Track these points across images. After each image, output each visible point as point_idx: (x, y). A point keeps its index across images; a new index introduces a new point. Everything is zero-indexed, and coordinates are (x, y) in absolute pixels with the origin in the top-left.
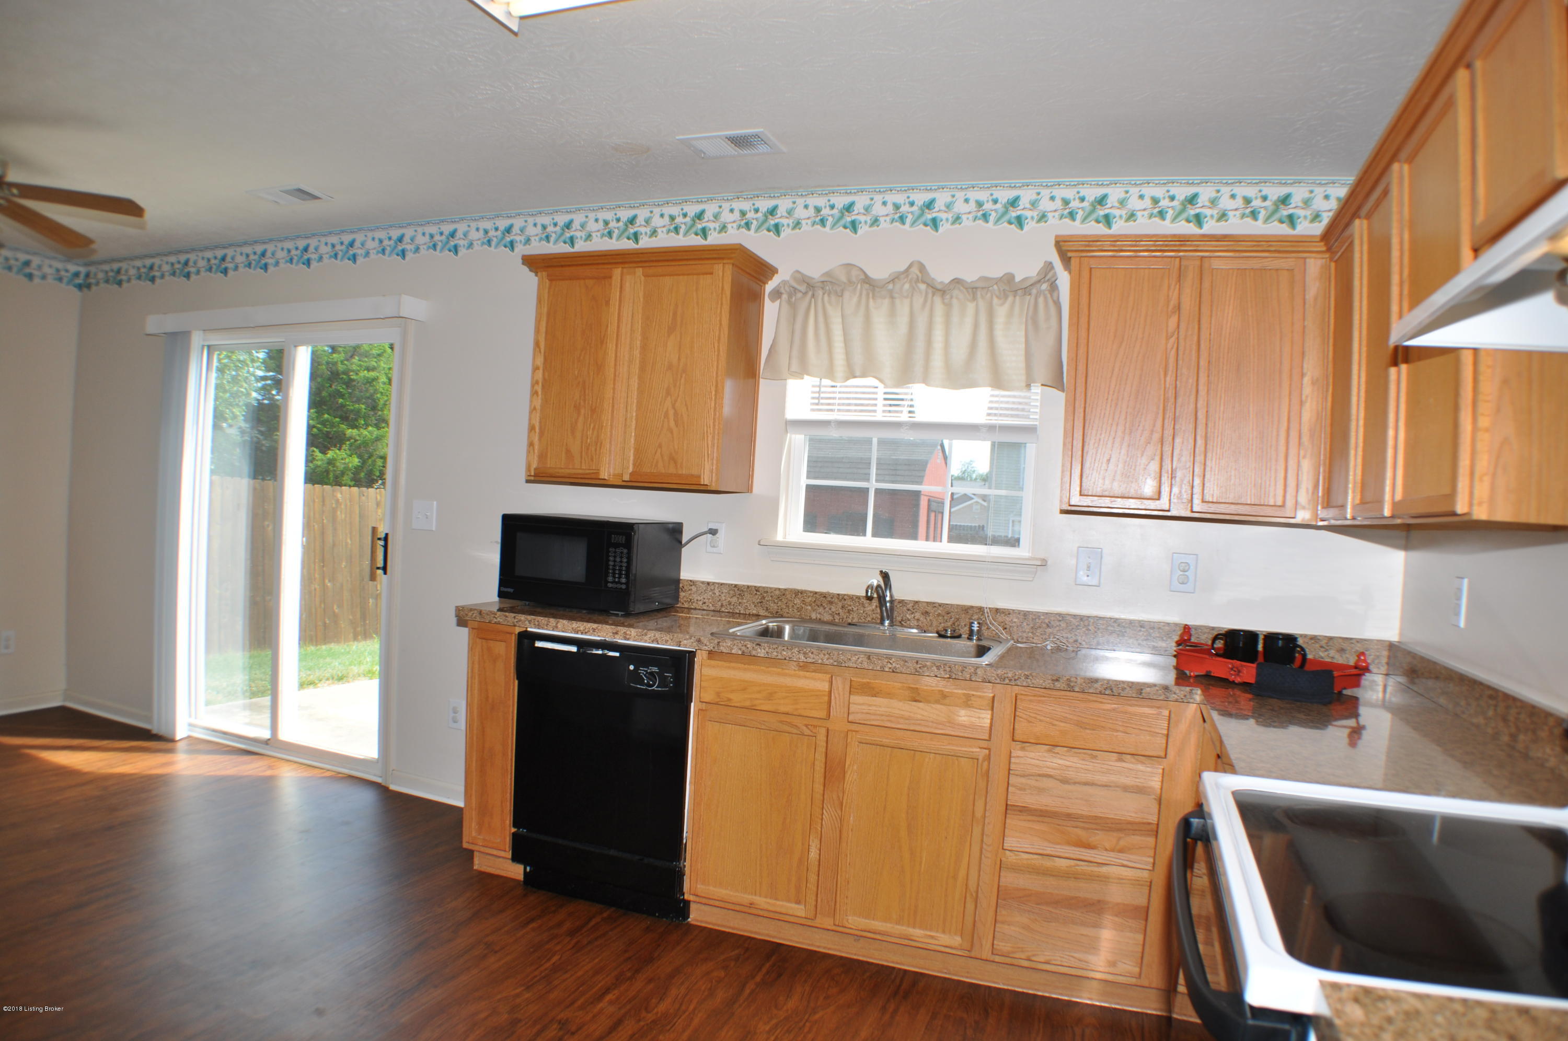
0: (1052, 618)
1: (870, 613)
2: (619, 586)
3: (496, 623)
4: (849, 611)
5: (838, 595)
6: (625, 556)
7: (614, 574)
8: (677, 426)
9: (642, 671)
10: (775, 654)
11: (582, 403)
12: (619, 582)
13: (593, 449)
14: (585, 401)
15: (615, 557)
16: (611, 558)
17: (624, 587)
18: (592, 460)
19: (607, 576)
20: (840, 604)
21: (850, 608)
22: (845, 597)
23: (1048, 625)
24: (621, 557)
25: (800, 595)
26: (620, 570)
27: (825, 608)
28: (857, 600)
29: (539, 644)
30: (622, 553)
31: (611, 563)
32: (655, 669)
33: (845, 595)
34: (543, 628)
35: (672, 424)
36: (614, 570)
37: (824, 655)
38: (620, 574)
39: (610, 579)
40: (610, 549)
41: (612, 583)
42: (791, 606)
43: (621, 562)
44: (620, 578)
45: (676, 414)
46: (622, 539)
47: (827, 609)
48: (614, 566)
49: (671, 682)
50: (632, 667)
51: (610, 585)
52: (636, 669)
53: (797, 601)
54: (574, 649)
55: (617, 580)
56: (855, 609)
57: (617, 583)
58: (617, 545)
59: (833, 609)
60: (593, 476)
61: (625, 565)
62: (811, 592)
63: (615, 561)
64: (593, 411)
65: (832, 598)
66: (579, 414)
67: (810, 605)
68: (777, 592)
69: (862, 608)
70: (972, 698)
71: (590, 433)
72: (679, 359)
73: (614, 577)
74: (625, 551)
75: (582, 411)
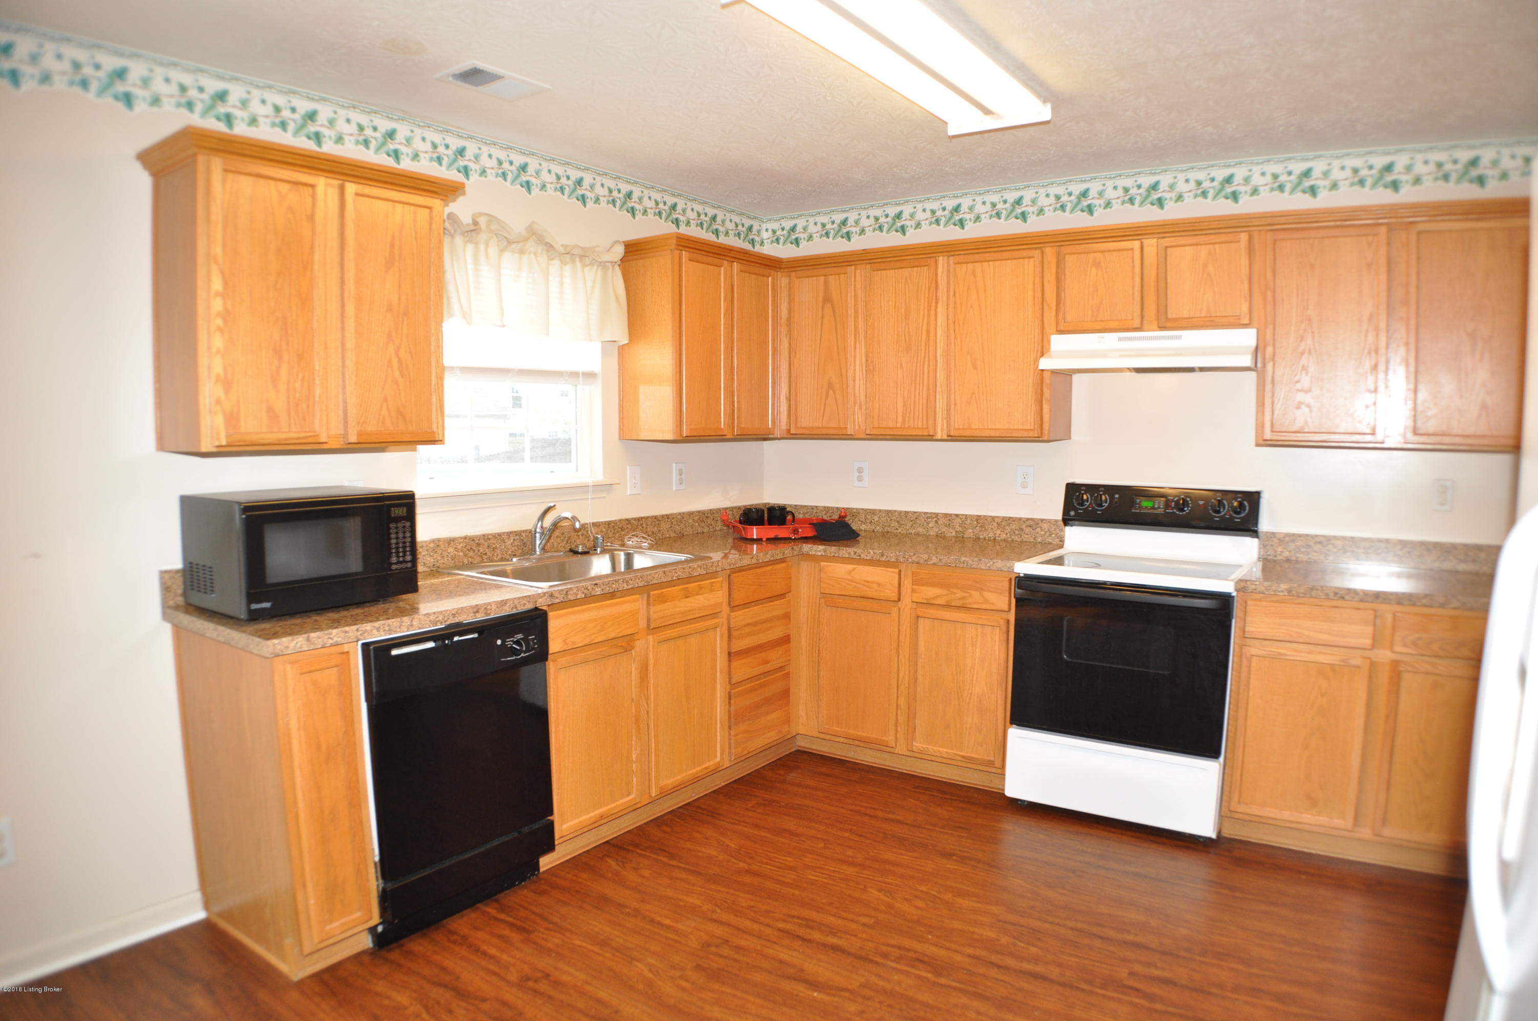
0: (624, 523)
1: (510, 547)
2: (404, 566)
3: (332, 645)
4: (494, 549)
5: (484, 536)
6: (408, 530)
7: (397, 552)
8: (402, 377)
9: (509, 643)
10: (608, 589)
11: (284, 346)
12: (404, 562)
13: (305, 406)
14: (287, 343)
15: (397, 533)
16: (393, 536)
17: (409, 565)
18: (304, 420)
19: (390, 557)
20: (486, 544)
21: (494, 546)
22: (490, 537)
23: (622, 529)
24: (404, 532)
25: (452, 544)
26: (404, 547)
27: (474, 551)
28: (499, 537)
29: (395, 652)
30: (404, 527)
31: (393, 541)
32: (520, 636)
33: (489, 535)
34: (395, 632)
35: (397, 374)
36: (397, 548)
37: (639, 579)
38: (404, 552)
39: (394, 560)
40: (391, 525)
41: (396, 564)
42: (445, 556)
43: (404, 537)
44: (404, 556)
45: (400, 361)
46: (402, 511)
47: (476, 551)
48: (397, 543)
49: (535, 644)
50: (499, 642)
51: (394, 567)
52: (503, 642)
53: (451, 550)
54: (431, 645)
55: (401, 559)
56: (498, 546)
57: (401, 562)
58: (398, 519)
59: (481, 551)
60: (310, 440)
61: (408, 540)
62: (461, 538)
63: (397, 538)
64: (300, 357)
65: (479, 540)
66: (280, 359)
67: (462, 551)
68: (432, 545)
69: (503, 544)
70: (714, 585)
71: (298, 385)
72: (400, 299)
73: (398, 557)
74: (408, 524)
75: (286, 357)
